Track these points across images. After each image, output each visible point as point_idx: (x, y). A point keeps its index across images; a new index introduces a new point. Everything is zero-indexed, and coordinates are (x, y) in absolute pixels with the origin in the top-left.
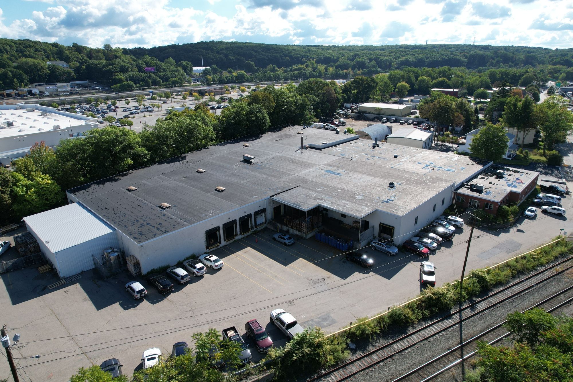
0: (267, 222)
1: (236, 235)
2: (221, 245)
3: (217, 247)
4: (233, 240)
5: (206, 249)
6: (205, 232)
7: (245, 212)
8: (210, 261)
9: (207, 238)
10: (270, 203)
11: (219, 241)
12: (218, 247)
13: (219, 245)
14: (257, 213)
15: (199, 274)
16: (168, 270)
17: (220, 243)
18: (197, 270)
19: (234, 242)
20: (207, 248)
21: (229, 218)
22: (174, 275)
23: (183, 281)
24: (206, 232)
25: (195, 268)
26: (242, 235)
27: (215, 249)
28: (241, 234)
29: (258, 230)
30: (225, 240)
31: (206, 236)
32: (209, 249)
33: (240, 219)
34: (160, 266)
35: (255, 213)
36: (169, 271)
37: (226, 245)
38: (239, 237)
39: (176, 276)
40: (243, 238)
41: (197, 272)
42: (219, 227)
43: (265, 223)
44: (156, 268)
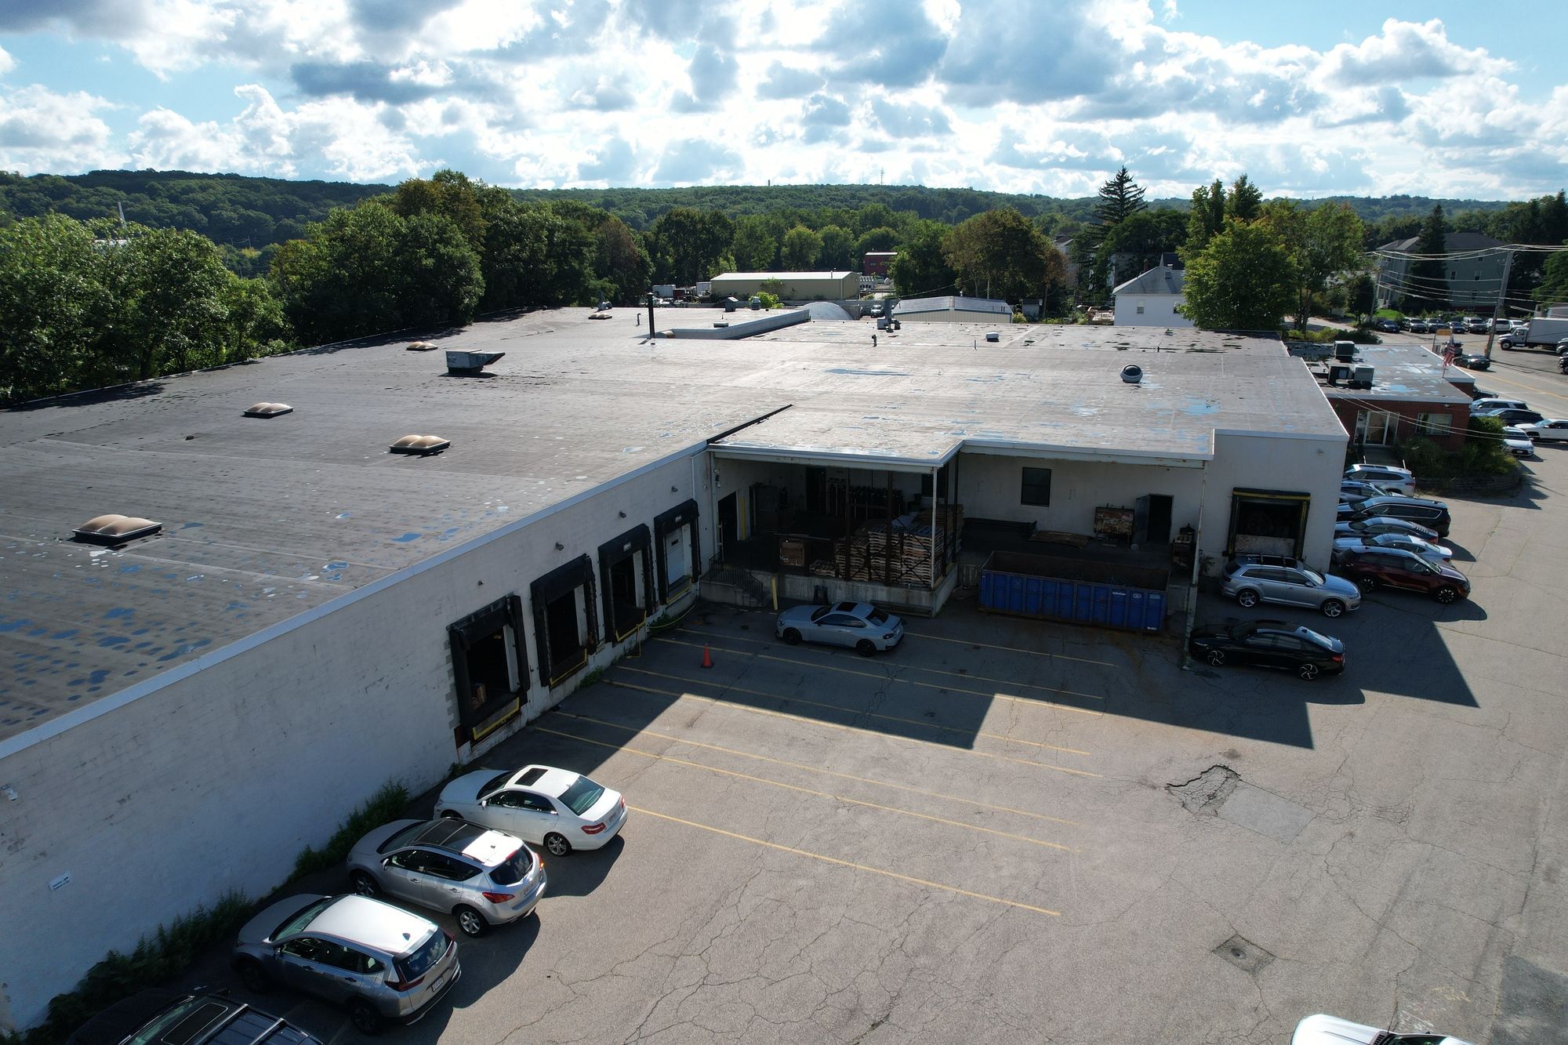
0: (705, 568)
1: (592, 648)
2: (530, 712)
3: (510, 720)
4: (581, 675)
5: (459, 744)
6: (444, 636)
7: (622, 515)
8: (542, 804)
9: (457, 671)
10: (708, 474)
11: (514, 683)
12: (517, 726)
13: (518, 713)
14: (666, 524)
15: (504, 912)
16: (246, 934)
17: (524, 701)
18: (490, 885)
19: (586, 683)
20: (463, 735)
21: (559, 547)
22: (320, 969)
23: (412, 1000)
24: (454, 631)
25: (467, 870)
26: (615, 642)
27: (500, 736)
28: (610, 638)
29: (673, 612)
30: (544, 682)
31: (455, 658)
32: (474, 743)
33: (603, 550)
34: (168, 923)
35: (657, 520)
36: (258, 941)
37: (555, 708)
38: (603, 657)
39: (340, 974)
40: (621, 660)
41: (493, 897)
42: (514, 600)
43: (695, 579)
44: (126, 947)
